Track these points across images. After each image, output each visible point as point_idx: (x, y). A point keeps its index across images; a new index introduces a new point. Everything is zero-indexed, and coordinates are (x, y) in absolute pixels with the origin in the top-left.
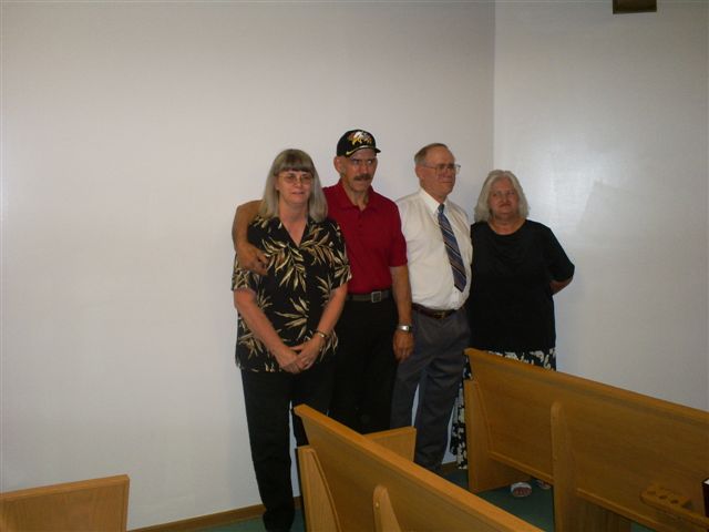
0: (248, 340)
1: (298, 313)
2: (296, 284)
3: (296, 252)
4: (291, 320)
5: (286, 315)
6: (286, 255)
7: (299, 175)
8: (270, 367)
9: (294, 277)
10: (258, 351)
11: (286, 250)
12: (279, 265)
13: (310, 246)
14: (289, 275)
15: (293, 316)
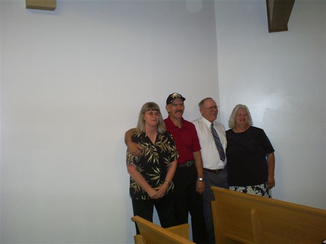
0: (134, 185)
1: (156, 174)
2: (154, 161)
3: (154, 147)
4: (153, 177)
5: (151, 175)
6: (149, 149)
7: (154, 112)
8: (144, 198)
9: (153, 158)
10: (139, 190)
11: (149, 146)
12: (147, 153)
13: (159, 144)
14: (151, 157)
15: (154, 175)
